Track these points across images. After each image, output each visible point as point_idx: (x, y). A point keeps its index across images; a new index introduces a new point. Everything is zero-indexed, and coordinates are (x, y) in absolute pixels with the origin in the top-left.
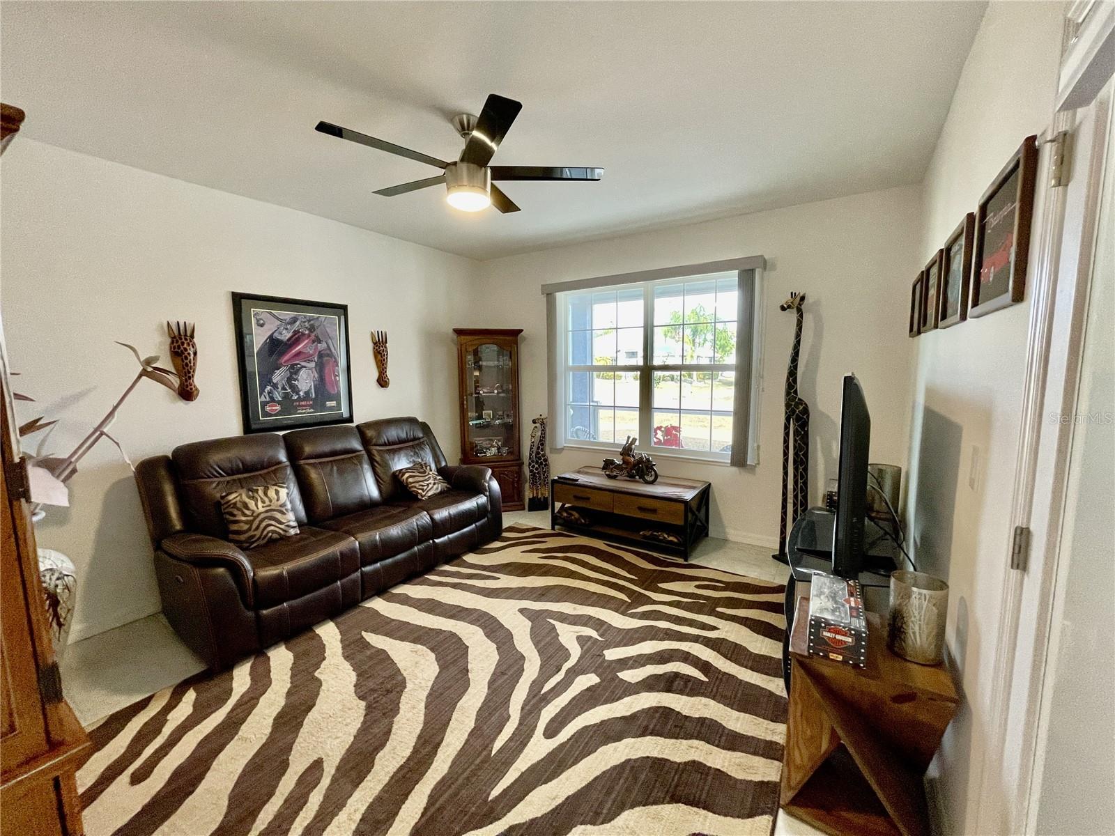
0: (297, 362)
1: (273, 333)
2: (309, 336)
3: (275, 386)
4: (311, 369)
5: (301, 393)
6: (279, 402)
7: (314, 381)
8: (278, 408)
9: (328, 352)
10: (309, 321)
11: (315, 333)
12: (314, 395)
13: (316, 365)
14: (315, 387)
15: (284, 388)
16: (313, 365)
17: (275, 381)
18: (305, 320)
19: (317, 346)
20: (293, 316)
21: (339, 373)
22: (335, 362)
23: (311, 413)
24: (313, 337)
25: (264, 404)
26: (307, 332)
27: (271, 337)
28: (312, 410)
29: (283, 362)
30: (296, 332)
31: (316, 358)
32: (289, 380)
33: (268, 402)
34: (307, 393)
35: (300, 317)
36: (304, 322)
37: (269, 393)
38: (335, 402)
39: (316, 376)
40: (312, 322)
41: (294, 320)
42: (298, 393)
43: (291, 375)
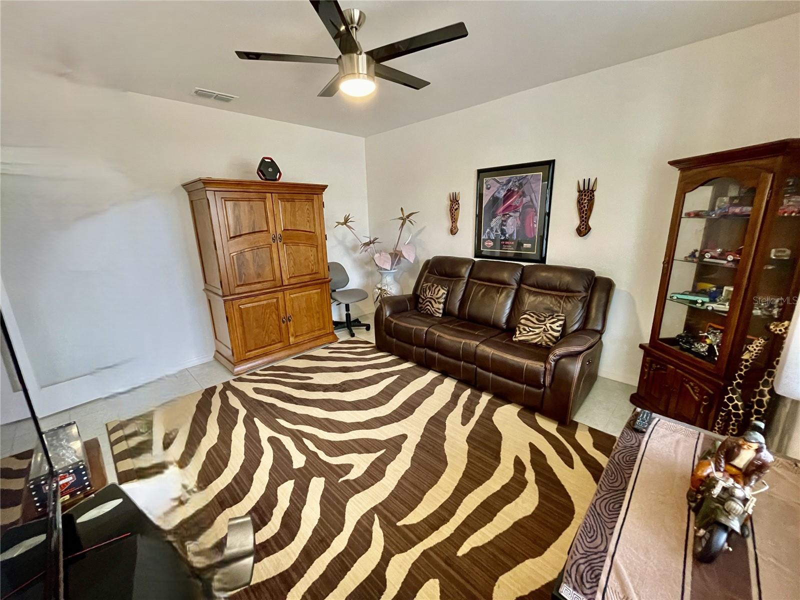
0: (507, 213)
1: (494, 194)
2: (518, 192)
3: (492, 229)
4: (515, 218)
5: (507, 235)
6: (492, 240)
7: (517, 227)
8: (492, 244)
9: (531, 204)
10: (519, 180)
11: (522, 189)
12: (515, 237)
13: (520, 215)
14: (517, 231)
15: (496, 231)
16: (518, 214)
17: (492, 226)
18: (516, 180)
19: (522, 200)
20: (508, 178)
21: (537, 221)
22: (535, 212)
23: (512, 250)
24: (520, 193)
25: (485, 240)
26: (516, 190)
27: (493, 196)
28: (512, 249)
29: (498, 213)
30: (509, 190)
31: (521, 209)
32: (502, 225)
33: (487, 240)
34: (511, 235)
35: (513, 179)
36: (515, 182)
37: (488, 233)
38: (530, 245)
39: (519, 222)
40: (521, 181)
41: (509, 181)
42: (505, 235)
43: (502, 223)
